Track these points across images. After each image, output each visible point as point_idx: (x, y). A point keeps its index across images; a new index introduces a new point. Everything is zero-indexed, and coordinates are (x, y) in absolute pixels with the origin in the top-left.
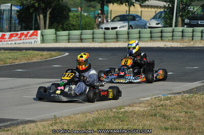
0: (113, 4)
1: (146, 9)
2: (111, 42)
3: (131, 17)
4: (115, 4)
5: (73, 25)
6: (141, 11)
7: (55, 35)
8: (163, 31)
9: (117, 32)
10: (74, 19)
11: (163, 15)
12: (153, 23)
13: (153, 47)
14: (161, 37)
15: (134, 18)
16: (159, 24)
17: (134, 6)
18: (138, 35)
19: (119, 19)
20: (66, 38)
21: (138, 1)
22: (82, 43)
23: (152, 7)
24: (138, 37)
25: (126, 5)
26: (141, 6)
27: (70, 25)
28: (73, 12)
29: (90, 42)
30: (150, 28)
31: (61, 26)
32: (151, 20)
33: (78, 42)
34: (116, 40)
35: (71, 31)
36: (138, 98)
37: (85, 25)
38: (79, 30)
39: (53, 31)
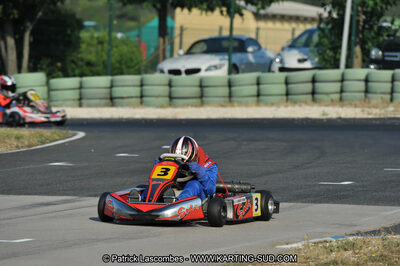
0: (190, 9)
1: (270, 24)
2: (188, 105)
3: (236, 44)
4: (195, 11)
5: (89, 64)
6: (258, 29)
7: (45, 89)
8: (317, 78)
9: (201, 81)
10: (93, 49)
11: (316, 38)
12: (292, 59)
13: (293, 119)
14: (313, 93)
15: (241, 45)
16: (304, 60)
17: (241, 15)
18: (255, 87)
19: (205, 48)
20: (75, 94)
21: (253, 4)
22: (114, 109)
23: (283, 18)
24: (255, 93)
25: (222, 12)
26: (257, 16)
27: (80, 63)
28: (88, 31)
29: (134, 106)
30: (282, 69)
31: (59, 64)
32: (283, 49)
33: (106, 105)
34: (198, 101)
35: (85, 79)
36: (274, 245)
37: (120, 62)
38: (106, 74)
39: (40, 77)
